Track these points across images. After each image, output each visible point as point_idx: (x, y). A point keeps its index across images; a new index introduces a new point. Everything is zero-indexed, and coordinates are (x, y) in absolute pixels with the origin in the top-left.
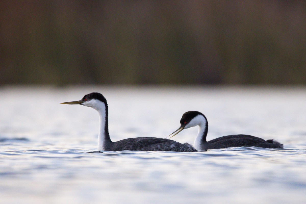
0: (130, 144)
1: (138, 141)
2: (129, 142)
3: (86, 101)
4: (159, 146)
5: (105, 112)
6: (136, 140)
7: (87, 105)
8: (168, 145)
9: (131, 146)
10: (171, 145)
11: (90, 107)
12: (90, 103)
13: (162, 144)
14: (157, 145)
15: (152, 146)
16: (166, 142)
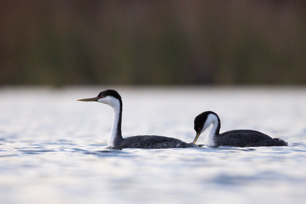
0: (138, 142)
1: (146, 139)
2: (137, 140)
3: (101, 97)
4: (165, 145)
5: (119, 108)
6: (143, 138)
7: (102, 102)
8: (174, 144)
9: (139, 144)
10: (177, 144)
11: (105, 103)
12: (105, 100)
13: (168, 142)
14: (164, 144)
15: (158, 144)
16: (173, 141)
